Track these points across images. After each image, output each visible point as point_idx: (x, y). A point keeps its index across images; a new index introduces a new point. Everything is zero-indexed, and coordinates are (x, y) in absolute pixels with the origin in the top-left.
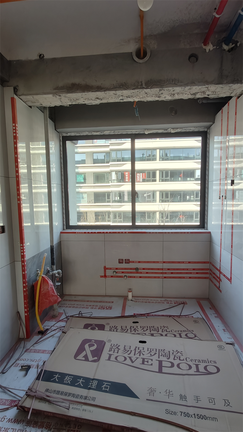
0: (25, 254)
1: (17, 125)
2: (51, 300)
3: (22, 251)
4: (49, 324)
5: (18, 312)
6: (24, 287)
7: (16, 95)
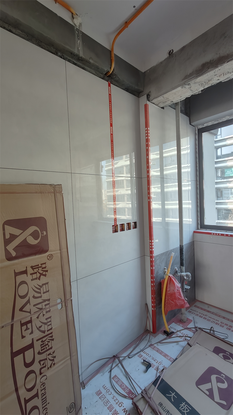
0: (153, 250)
1: (149, 129)
2: (178, 303)
3: (151, 247)
4: (175, 327)
5: (146, 304)
6: (152, 282)
7: (149, 101)
